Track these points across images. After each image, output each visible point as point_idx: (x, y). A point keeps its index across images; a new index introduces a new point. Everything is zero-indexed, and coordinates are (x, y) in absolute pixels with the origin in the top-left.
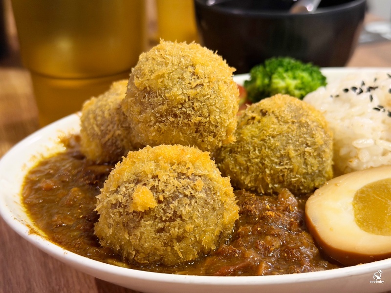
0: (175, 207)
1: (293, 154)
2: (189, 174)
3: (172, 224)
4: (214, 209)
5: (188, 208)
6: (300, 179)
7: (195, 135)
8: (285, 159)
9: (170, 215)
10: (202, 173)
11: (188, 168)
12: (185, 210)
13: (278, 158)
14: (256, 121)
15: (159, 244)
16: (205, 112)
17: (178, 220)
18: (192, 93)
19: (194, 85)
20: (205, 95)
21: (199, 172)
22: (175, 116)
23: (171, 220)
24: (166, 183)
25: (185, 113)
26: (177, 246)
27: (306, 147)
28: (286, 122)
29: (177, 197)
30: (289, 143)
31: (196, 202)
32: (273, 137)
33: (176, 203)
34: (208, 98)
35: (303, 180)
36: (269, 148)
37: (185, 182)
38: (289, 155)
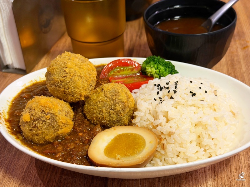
0: (36, 123)
1: (104, 111)
2: (46, 112)
3: (34, 129)
4: (54, 127)
5: (41, 125)
6: (106, 122)
7: (64, 95)
8: (101, 113)
9: (34, 126)
10: (52, 113)
11: (47, 110)
12: (39, 125)
13: (99, 111)
14: (98, 93)
15: (29, 135)
16: (66, 87)
17: (36, 128)
18: (62, 79)
19: (63, 76)
20: (67, 81)
21: (51, 112)
22: (56, 86)
23: (34, 127)
24: (36, 114)
25: (58, 86)
26: (36, 137)
27: (110, 110)
28: (107, 97)
29: (38, 120)
30: (104, 106)
31: (45, 123)
32: (100, 102)
33: (37, 122)
34: (68, 82)
35: (108, 123)
36: (97, 106)
37: (43, 114)
38: (103, 111)
